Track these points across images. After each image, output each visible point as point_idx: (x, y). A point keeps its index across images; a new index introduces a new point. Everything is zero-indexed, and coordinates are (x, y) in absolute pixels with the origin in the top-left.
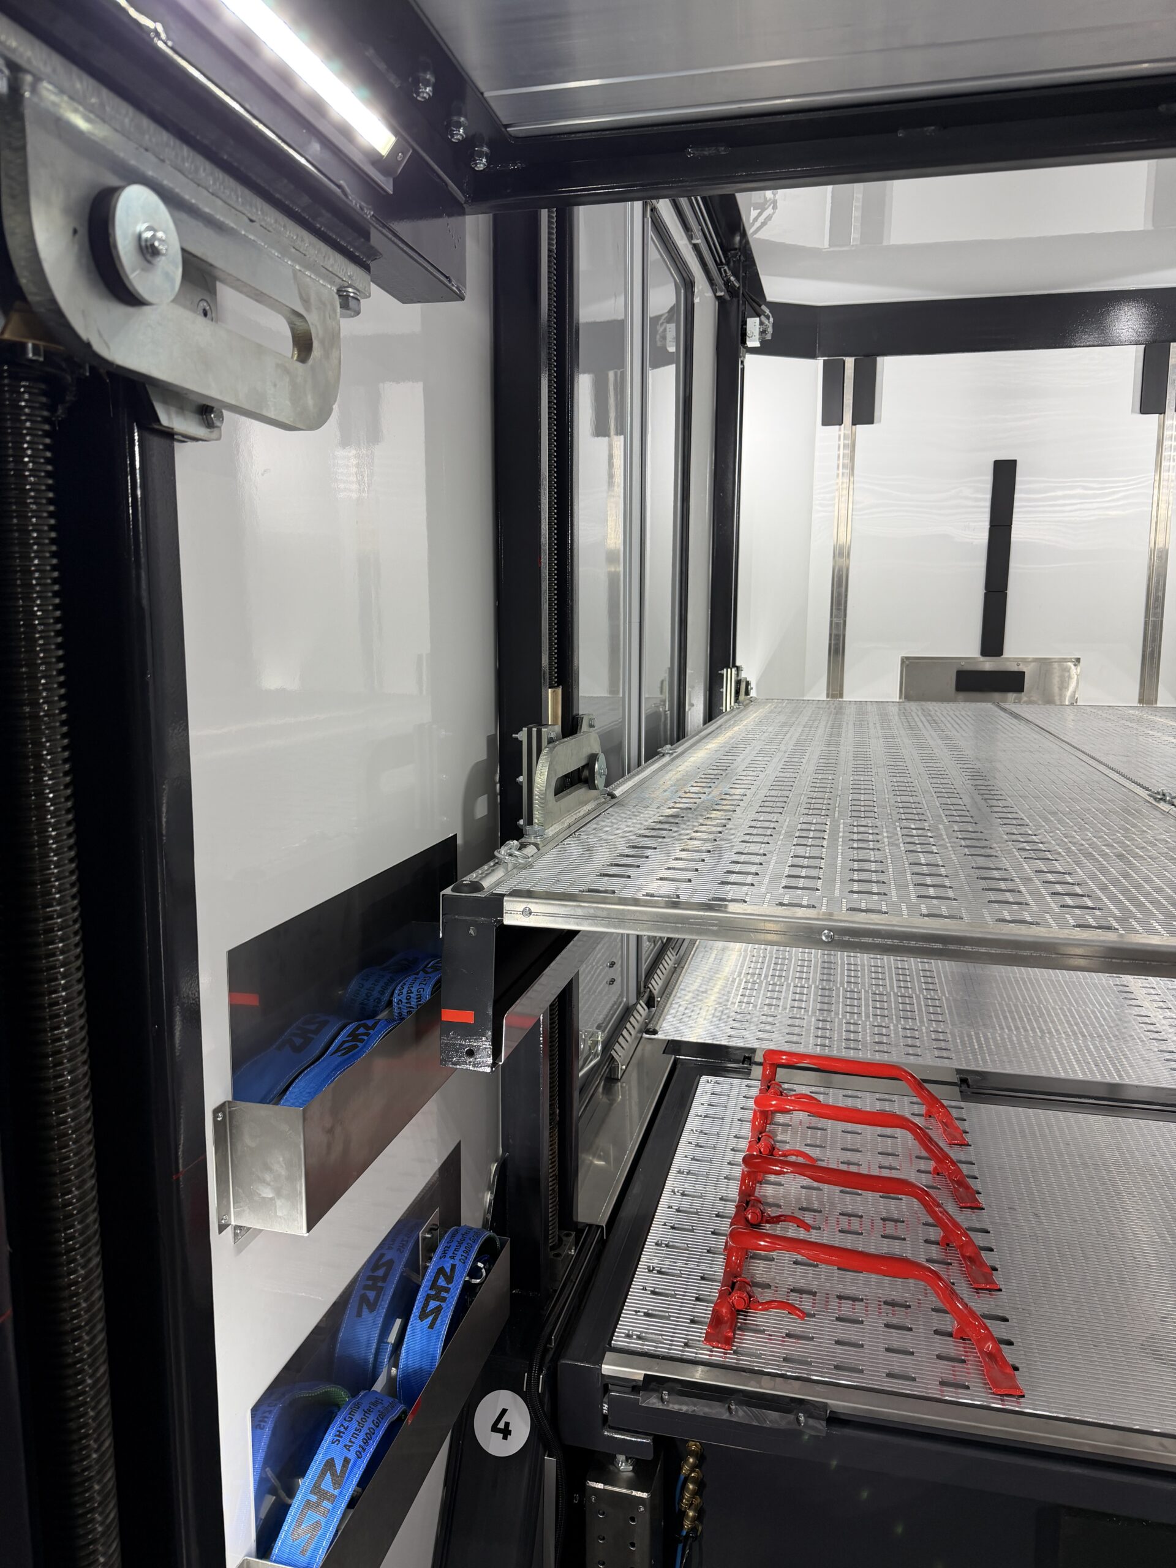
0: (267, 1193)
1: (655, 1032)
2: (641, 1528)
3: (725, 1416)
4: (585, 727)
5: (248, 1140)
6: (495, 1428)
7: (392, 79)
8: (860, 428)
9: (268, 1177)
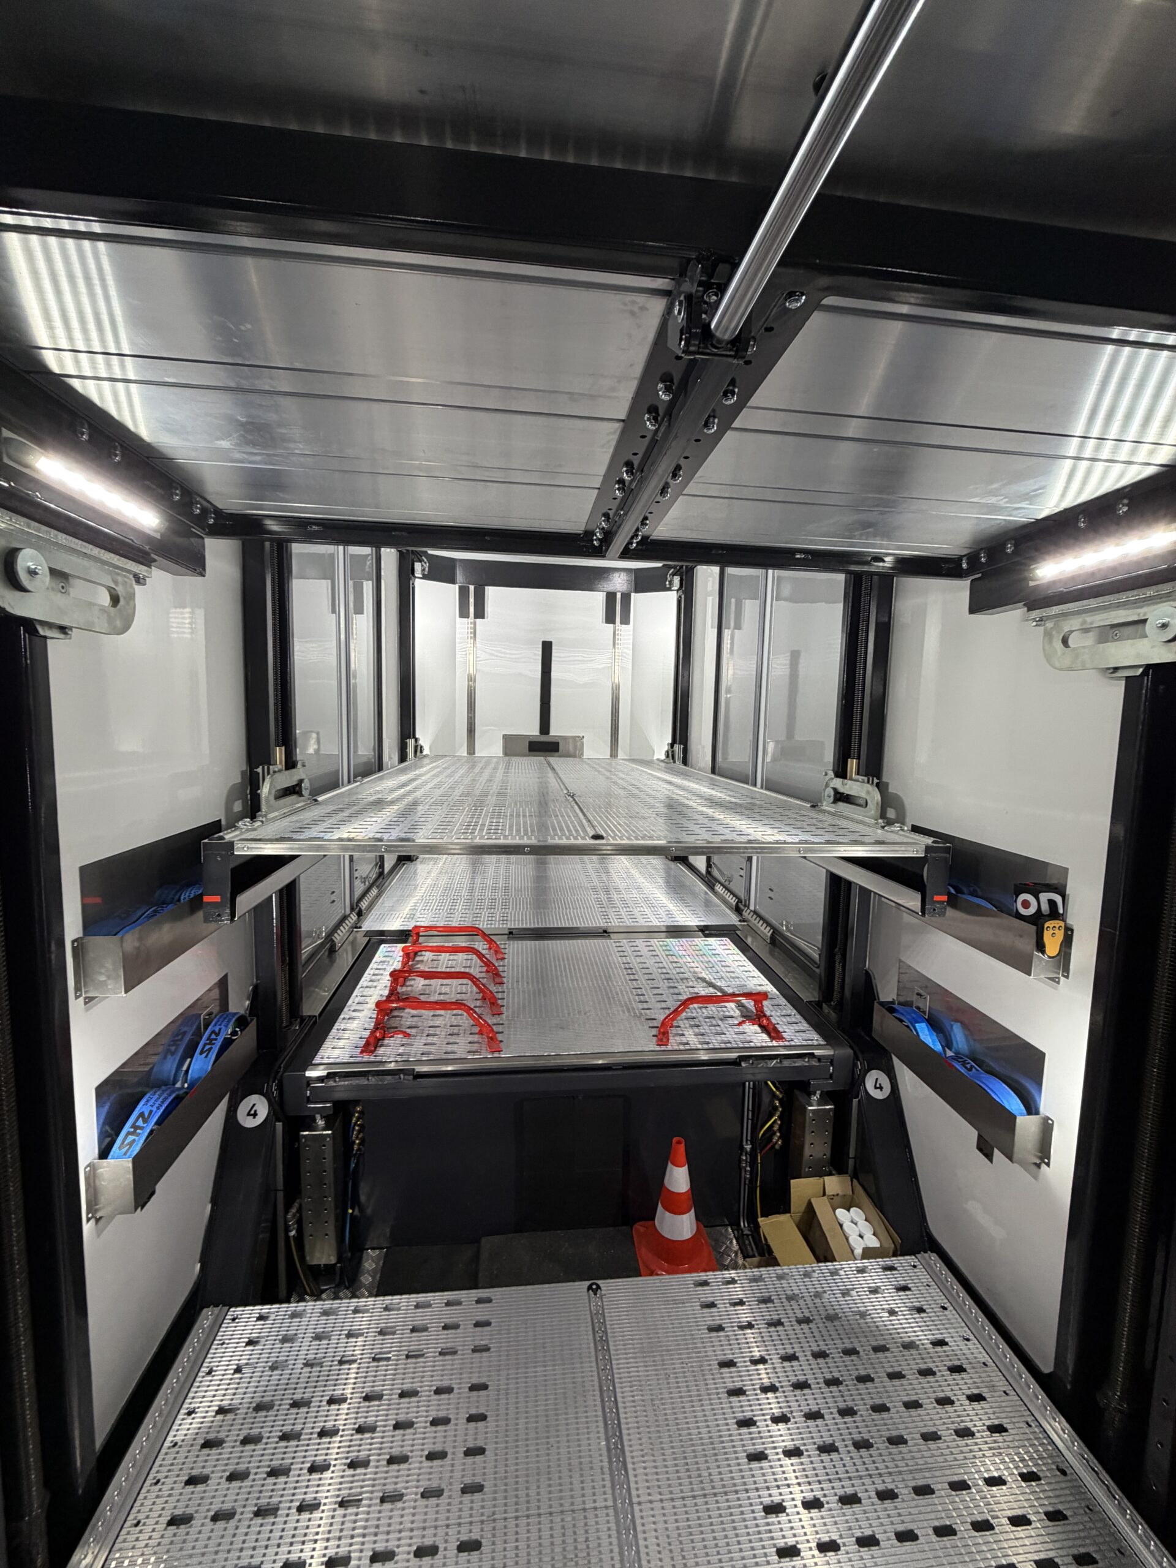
0: (103, 978)
1: (360, 927)
2: (328, 1151)
3: (366, 1083)
4: (299, 766)
5: (91, 955)
6: (249, 1114)
7: (160, 491)
8: (478, 621)
9: (103, 971)
